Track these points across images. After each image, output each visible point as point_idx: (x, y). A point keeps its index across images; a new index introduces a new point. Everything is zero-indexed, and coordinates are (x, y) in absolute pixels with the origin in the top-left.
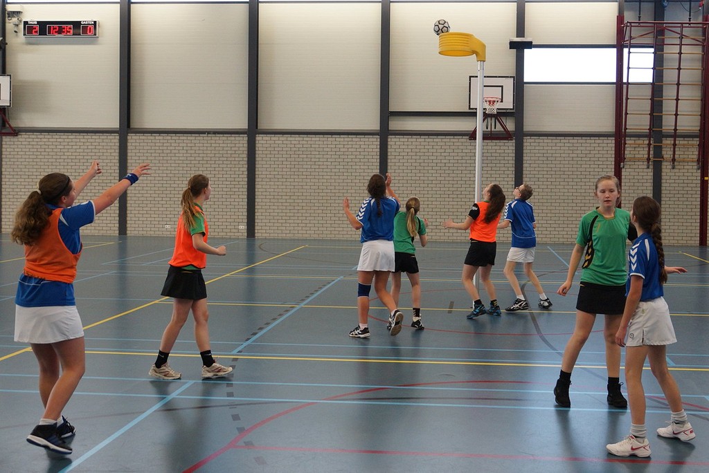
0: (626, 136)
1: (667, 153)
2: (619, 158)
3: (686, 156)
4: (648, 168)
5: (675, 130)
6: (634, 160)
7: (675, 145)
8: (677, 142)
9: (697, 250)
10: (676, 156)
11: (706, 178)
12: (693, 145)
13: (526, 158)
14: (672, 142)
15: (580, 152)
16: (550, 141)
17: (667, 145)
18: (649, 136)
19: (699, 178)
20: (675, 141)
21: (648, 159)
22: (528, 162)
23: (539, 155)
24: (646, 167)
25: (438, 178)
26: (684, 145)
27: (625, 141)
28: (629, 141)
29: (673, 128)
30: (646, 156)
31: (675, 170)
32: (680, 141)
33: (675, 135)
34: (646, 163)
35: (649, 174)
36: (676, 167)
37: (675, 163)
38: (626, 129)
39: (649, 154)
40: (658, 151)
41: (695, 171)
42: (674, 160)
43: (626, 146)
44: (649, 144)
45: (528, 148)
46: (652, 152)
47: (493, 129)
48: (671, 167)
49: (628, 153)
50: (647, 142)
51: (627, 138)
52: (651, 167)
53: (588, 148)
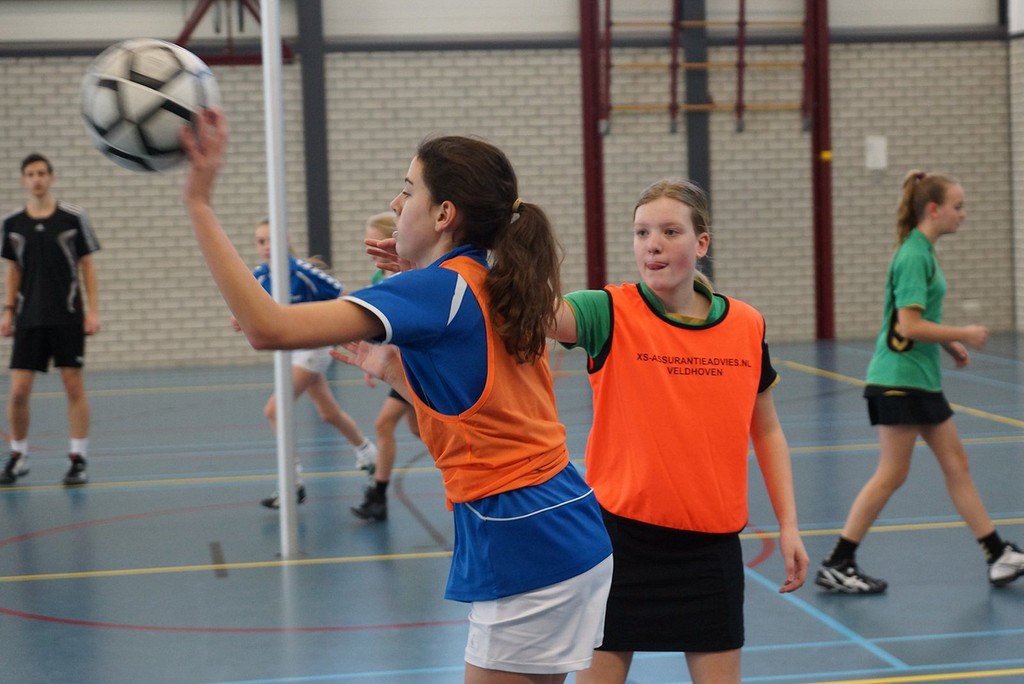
0: (610, 43)
1: (722, 90)
2: (596, 108)
3: (771, 97)
4: (673, 131)
5: (742, 24)
6: (637, 111)
7: (741, 66)
8: (747, 58)
9: (811, 352)
10: (747, 98)
11: (826, 155)
12: (787, 66)
13: (335, 115)
14: (734, 58)
15: (483, 93)
16: (399, 64)
17: (720, 66)
18: (672, 43)
19: (808, 155)
20: (741, 54)
21: (673, 109)
22: (342, 126)
23: (370, 105)
24: (665, 129)
25: (81, 184)
26: (765, 65)
27: (608, 57)
28: (620, 59)
29: (735, 18)
30: (666, 100)
31: (745, 137)
32: (755, 56)
33: (741, 40)
34: (666, 119)
35: (676, 149)
36: (749, 126)
37: (747, 117)
38: (609, 24)
39: (674, 92)
40: (698, 83)
41: (795, 136)
42: (740, 108)
43: (614, 72)
44: (674, 67)
45: (341, 85)
46: (681, 88)
47: (236, 34)
48: (730, 127)
49: (619, 91)
50: (666, 59)
51: (615, 51)
52: (682, 128)
53: (508, 83)
